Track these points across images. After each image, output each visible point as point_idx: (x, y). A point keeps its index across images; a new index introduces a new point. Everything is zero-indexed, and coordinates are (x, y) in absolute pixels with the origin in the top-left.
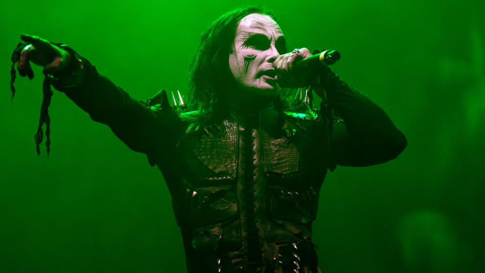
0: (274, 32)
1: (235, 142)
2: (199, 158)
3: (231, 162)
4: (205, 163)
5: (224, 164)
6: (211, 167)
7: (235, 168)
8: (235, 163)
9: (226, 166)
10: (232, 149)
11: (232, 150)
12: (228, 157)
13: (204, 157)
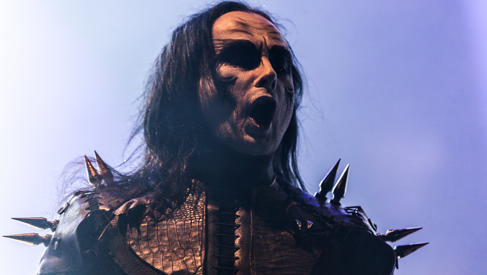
0: (266, 38)
1: (200, 224)
2: (138, 254)
3: (194, 255)
4: (149, 261)
5: (181, 258)
6: (159, 267)
7: (199, 264)
8: (200, 255)
9: (184, 262)
10: (194, 234)
11: (195, 236)
12: (188, 248)
13: (146, 252)
